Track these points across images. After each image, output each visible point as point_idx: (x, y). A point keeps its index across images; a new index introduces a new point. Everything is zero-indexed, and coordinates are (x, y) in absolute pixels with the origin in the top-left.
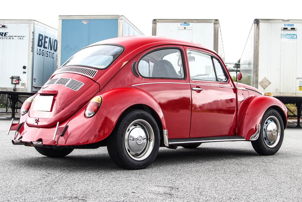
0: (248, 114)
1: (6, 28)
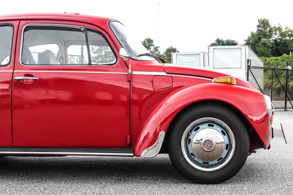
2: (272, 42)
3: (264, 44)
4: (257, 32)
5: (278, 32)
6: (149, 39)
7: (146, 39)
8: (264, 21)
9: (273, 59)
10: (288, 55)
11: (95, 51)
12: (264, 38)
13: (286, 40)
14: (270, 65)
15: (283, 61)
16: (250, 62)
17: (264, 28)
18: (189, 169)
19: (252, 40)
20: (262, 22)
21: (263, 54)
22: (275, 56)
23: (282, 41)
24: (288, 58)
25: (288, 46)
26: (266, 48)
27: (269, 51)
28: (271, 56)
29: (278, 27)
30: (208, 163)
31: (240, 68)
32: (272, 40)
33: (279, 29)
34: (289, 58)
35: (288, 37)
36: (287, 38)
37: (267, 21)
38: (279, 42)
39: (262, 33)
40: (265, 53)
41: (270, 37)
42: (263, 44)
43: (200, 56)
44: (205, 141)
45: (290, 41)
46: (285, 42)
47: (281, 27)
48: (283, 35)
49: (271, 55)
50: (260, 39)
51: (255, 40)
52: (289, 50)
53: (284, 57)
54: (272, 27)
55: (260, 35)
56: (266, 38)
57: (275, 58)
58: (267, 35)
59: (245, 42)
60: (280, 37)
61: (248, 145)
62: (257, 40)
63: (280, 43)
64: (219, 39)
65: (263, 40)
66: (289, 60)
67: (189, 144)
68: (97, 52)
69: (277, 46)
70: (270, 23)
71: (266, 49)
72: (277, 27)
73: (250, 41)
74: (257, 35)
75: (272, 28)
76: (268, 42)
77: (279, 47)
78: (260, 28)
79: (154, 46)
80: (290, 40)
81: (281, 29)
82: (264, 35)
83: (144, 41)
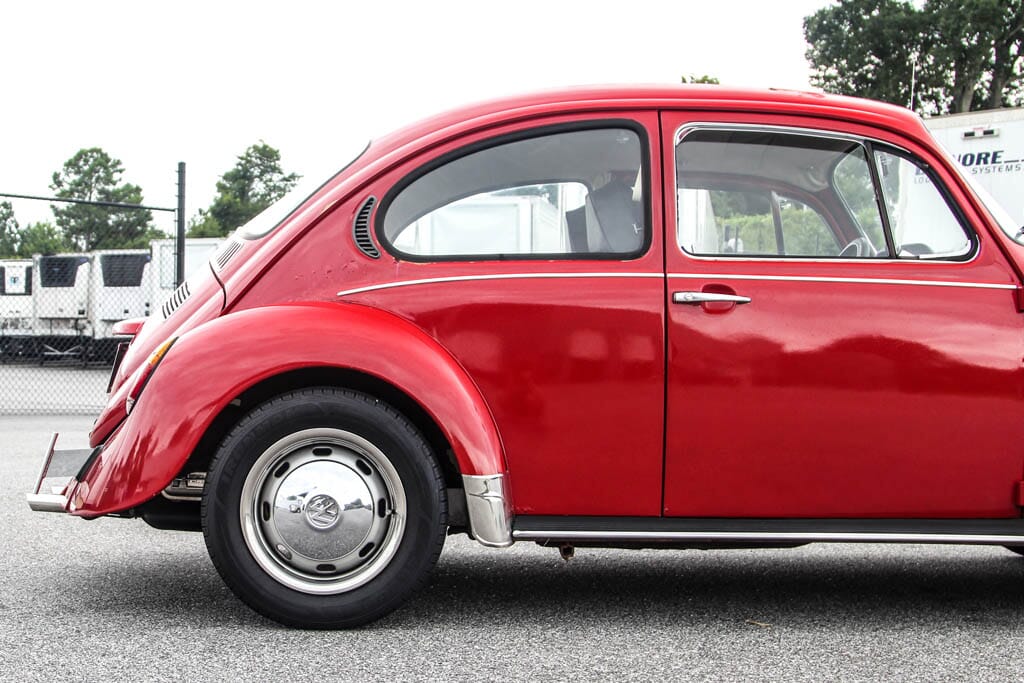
1: (997, 136)
6: (265, 147)
7: (255, 148)
11: (66, 187)
43: (518, 211)
68: (72, 192)
79: (281, 173)
83: (245, 155)
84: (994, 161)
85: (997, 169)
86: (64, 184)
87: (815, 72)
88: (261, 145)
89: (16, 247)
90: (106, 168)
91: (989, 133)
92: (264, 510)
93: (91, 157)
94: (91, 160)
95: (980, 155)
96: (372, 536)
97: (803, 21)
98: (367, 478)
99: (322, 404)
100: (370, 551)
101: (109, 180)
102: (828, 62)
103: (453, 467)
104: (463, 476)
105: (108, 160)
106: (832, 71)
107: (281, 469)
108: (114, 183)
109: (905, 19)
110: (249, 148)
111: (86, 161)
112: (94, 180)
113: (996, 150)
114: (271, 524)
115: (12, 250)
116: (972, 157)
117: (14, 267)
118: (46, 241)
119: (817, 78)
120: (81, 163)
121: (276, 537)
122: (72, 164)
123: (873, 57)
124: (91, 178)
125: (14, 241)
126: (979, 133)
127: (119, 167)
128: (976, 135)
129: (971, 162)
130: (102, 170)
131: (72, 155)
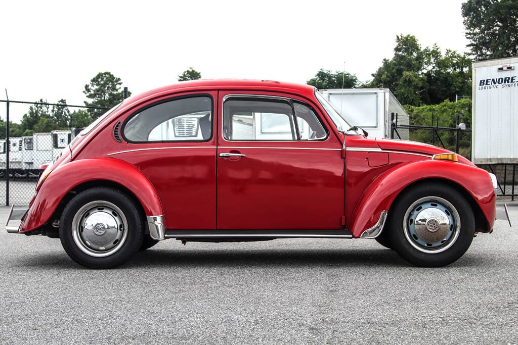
0: (382, 184)
1: (513, 69)
2: (421, 78)
3: (408, 82)
4: (395, 60)
5: (432, 60)
6: (193, 71)
7: (188, 71)
8: (407, 39)
9: (426, 108)
10: (452, 102)
11: (92, 92)
12: (407, 71)
13: (448, 73)
14: (419, 120)
15: (443, 112)
16: (397, 118)
17: (408, 54)
18: (411, 250)
19: (386, 75)
20: (404, 42)
21: (406, 100)
22: (428, 104)
23: (441, 75)
24: (452, 107)
25: (452, 84)
26: (411, 89)
27: (416, 94)
28: (420, 103)
29: (433, 51)
30: (431, 245)
31: (376, 127)
32: (423, 73)
33: (435, 53)
34: (456, 107)
35: (451, 68)
36: (450, 70)
37: (414, 40)
38: (434, 77)
39: (405, 62)
40: (409, 98)
41: (419, 69)
42: (405, 81)
44: (429, 222)
45: (456, 76)
46: (445, 78)
47: (438, 51)
48: (442, 64)
49: (421, 101)
50: (400, 72)
51: (391, 75)
52: (454, 92)
53: (445, 106)
54: (422, 50)
55: (400, 65)
56: (411, 71)
57: (429, 107)
58: (413, 64)
59: (374, 78)
60: (437, 69)
61: (474, 226)
62: (396, 74)
63: (436, 79)
64: (323, 73)
65: (407, 74)
66: (455, 111)
67: (411, 225)
68: (95, 95)
69: (430, 85)
70: (418, 43)
71: (411, 91)
72: (431, 50)
73: (381, 76)
74: (395, 65)
75: (421, 53)
76: (415, 78)
77: (434, 87)
78: (400, 53)
80: (454, 74)
81: (438, 53)
82: (408, 66)
83: (183, 76)
84: (512, 82)
85: (513, 85)
86: (91, 90)
87: (468, 31)
88: (191, 70)
89: (68, 123)
90: (112, 82)
91: (509, 68)
92: (81, 229)
93: (105, 77)
94: (105, 78)
95: (506, 78)
96: (118, 237)
97: (461, 6)
98: (116, 218)
99: (100, 192)
100: (117, 242)
101: (114, 89)
102: (475, 26)
103: (143, 213)
104: (147, 216)
105: (114, 78)
106: (477, 30)
107: (87, 215)
108: (117, 90)
109: (511, 4)
110: (185, 72)
111: (102, 79)
112: (106, 88)
113: (513, 76)
114: (84, 234)
115: (66, 124)
116: (502, 79)
117: (62, 134)
118: (83, 119)
119: (470, 34)
120: (100, 80)
121: (85, 238)
122: (94, 80)
123: (498, 23)
124: (105, 87)
125: (67, 119)
126: (505, 68)
127: (119, 82)
128: (504, 69)
129: (502, 82)
130: (110, 83)
131: (95, 76)
